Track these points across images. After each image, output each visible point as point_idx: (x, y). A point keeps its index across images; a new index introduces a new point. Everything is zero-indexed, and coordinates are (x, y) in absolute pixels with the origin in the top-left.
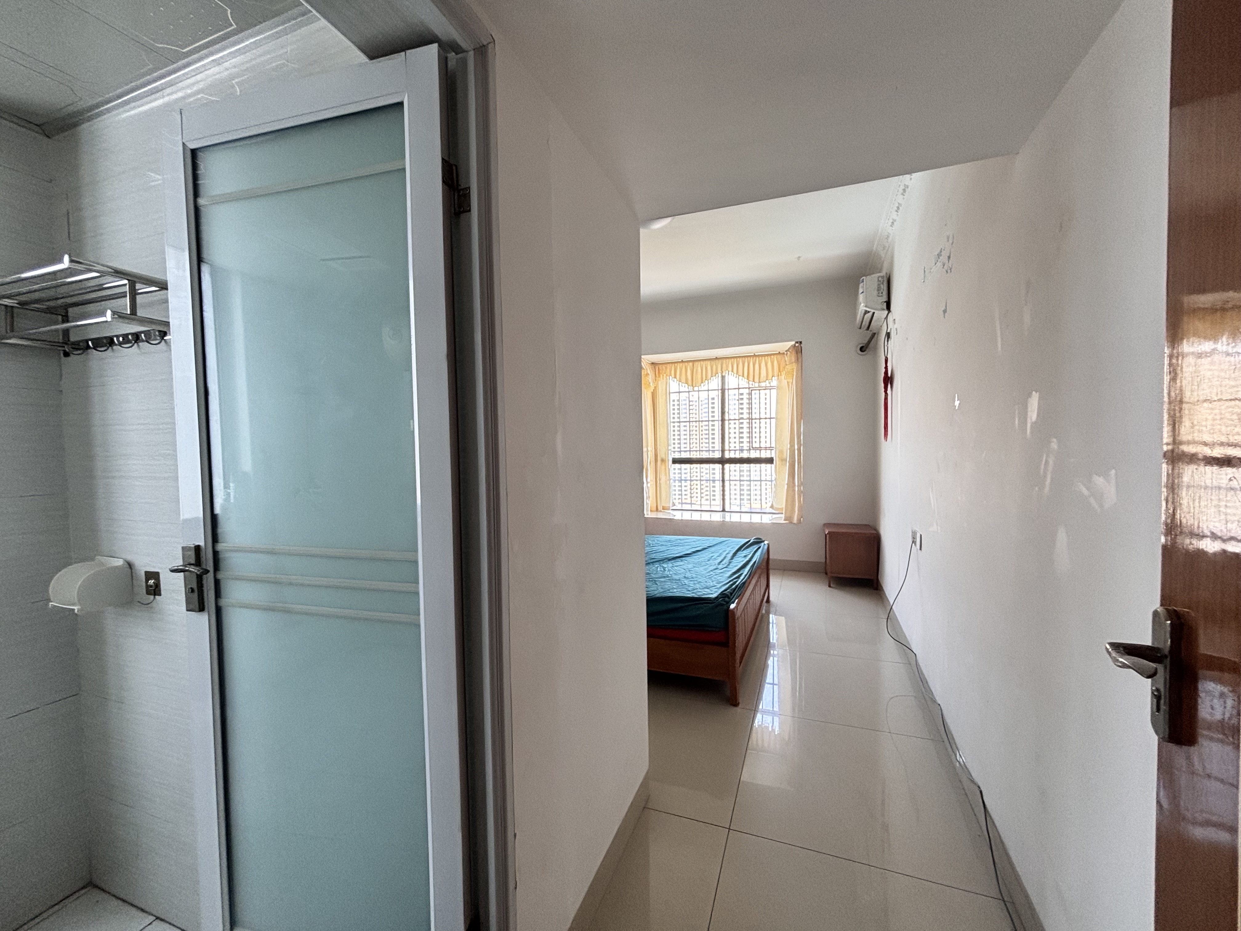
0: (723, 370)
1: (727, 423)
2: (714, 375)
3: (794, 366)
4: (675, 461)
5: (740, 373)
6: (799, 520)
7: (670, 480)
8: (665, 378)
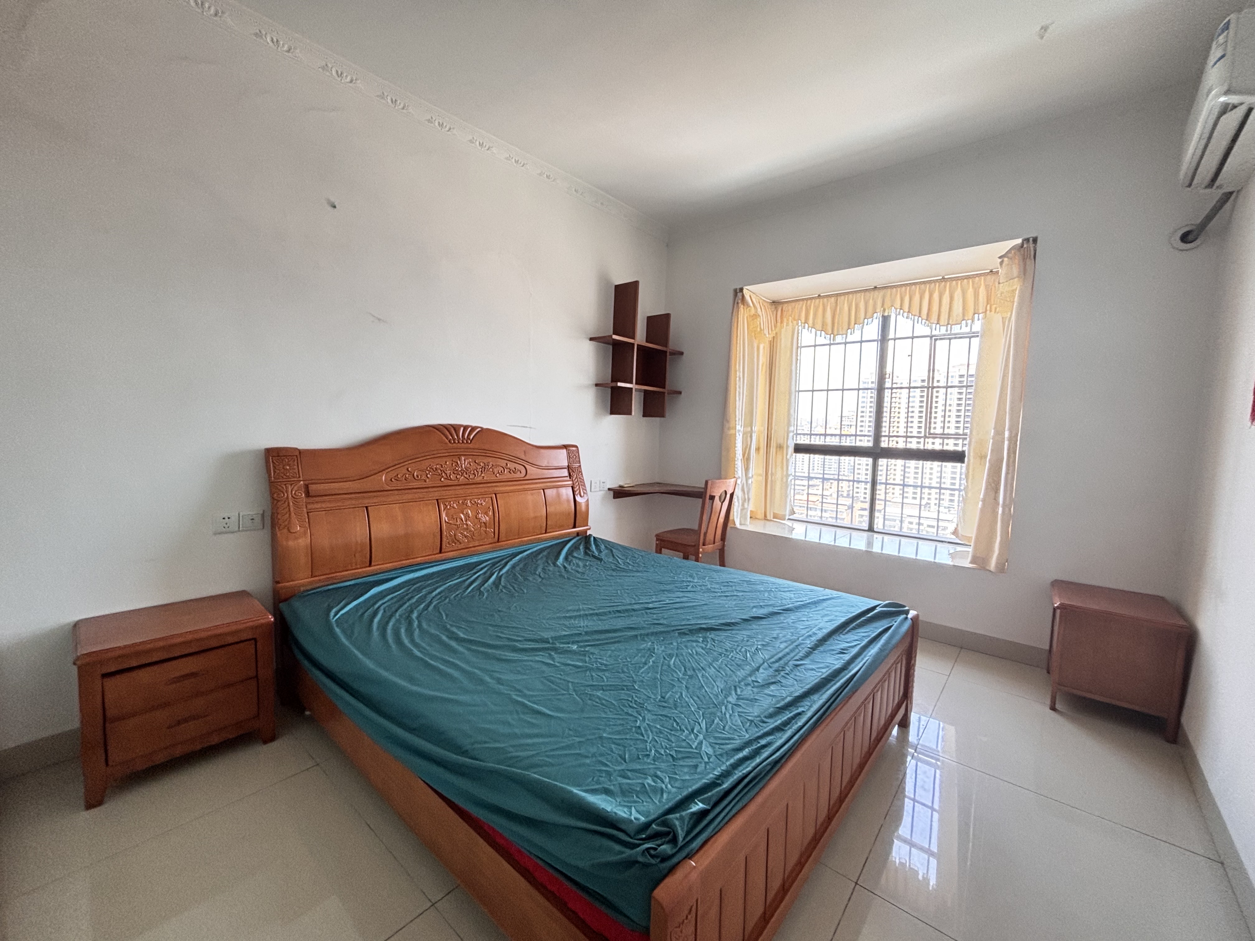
0: (886, 306)
1: (887, 393)
2: (869, 314)
3: (1017, 285)
4: (799, 449)
5: (915, 310)
6: (1001, 568)
7: (788, 475)
8: (790, 323)
